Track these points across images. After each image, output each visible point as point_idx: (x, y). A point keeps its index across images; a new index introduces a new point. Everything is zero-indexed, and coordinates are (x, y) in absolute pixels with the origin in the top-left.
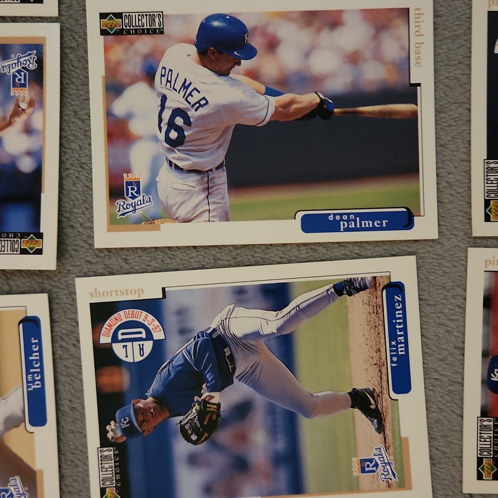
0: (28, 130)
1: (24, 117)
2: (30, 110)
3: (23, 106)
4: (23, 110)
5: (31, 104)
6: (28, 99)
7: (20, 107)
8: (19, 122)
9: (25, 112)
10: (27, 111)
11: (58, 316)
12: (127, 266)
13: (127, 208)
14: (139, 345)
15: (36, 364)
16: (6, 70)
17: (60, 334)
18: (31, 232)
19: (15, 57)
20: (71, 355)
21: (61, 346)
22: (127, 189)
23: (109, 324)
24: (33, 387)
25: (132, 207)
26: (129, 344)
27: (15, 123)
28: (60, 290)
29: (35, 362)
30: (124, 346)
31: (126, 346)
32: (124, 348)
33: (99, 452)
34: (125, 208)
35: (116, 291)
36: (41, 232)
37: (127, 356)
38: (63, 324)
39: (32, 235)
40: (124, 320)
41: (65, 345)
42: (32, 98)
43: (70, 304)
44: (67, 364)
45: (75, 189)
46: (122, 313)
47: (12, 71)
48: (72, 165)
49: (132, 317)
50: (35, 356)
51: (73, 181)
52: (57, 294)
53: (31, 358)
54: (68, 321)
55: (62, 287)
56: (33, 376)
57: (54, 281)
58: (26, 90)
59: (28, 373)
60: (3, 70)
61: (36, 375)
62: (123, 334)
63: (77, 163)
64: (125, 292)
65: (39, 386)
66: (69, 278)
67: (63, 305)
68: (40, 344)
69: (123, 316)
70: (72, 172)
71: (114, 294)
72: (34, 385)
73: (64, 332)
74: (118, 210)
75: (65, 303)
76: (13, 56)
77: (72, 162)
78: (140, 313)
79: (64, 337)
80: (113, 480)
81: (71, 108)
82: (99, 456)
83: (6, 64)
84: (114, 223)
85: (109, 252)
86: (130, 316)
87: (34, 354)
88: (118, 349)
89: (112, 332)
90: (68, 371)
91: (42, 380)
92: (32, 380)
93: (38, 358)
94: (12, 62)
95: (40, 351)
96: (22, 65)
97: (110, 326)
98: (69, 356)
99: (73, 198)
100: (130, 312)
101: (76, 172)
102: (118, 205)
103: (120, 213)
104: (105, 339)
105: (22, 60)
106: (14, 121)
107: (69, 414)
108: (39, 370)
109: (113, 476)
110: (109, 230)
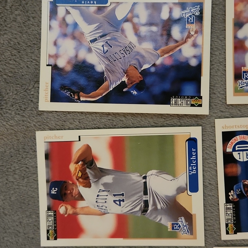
0: (195, 45)
1: (192, 39)
2: (196, 35)
3: (192, 33)
4: (192, 35)
5: (196, 32)
6: (194, 30)
7: (190, 34)
8: (190, 41)
9: (193, 36)
10: (194, 36)
11: (205, 138)
12: (241, 114)
13: (243, 84)
14: (246, 153)
15: (194, 161)
16: (184, 15)
17: (206, 147)
18: (196, 95)
19: (189, 9)
20: (211, 157)
21: (206, 153)
22: (244, 75)
23: (231, 142)
24: (192, 173)
25: (246, 84)
26: (241, 152)
27: (188, 42)
28: (206, 125)
29: (193, 160)
30: (238, 153)
31: (240, 153)
32: (238, 154)
33: (225, 206)
34: (242, 84)
35: (236, 126)
36: (201, 96)
37: (240, 159)
38: (208, 142)
39: (196, 97)
40: (239, 140)
41: (208, 152)
42: (196, 29)
43: (211, 132)
44: (209, 162)
45: (217, 75)
46: (238, 137)
47: (187, 16)
48: (215, 63)
49: (243, 139)
50: (194, 157)
51: (216, 71)
52: (205, 127)
53: (191, 158)
54: (210, 140)
55: (207, 123)
56: (192, 168)
57: (204, 120)
58: (194, 25)
59: (189, 166)
60: (182, 15)
61: (194, 167)
62: (238, 147)
63: (218, 62)
64: (240, 126)
65: (195, 173)
66: (211, 119)
67: (208, 133)
68: (196, 152)
69: (239, 138)
70: (215, 66)
71: (234, 127)
72: (192, 172)
73: (208, 146)
74: (239, 85)
75: (209, 131)
76: (187, 8)
77: (216, 61)
78: (247, 137)
79: (208, 148)
80: (232, 220)
81: (215, 34)
82: (225, 208)
83: (184, 12)
84: (237, 91)
85: (232, 106)
86: (242, 138)
87: (193, 157)
88: (235, 155)
89: (233, 146)
90: (209, 165)
91: (197, 170)
92: (191, 169)
93: (195, 158)
94: (187, 11)
95: (196, 155)
96: (192, 13)
97: (232, 143)
98: (210, 158)
99: (216, 79)
100: (242, 137)
101: (217, 66)
102: (239, 83)
103: (240, 87)
104: (229, 150)
105: (192, 10)
106: (188, 41)
107: (208, 187)
108: (195, 164)
109: (232, 218)
110: (234, 95)
